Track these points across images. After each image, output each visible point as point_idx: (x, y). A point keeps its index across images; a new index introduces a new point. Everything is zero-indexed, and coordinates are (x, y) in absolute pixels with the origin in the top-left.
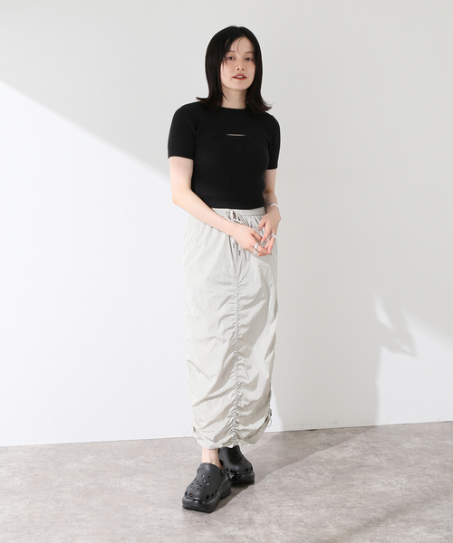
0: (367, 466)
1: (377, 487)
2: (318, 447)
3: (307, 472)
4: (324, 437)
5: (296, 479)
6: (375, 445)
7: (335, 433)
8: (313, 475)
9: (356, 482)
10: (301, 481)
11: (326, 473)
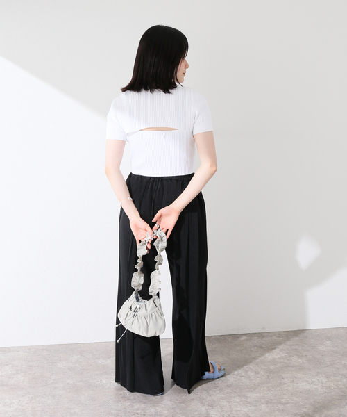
0: (293, 366)
1: (303, 386)
2: (252, 349)
3: (246, 371)
4: (256, 341)
5: (238, 377)
6: (296, 347)
7: (264, 337)
8: (251, 374)
9: (286, 381)
10: (243, 380)
11: (262, 372)
